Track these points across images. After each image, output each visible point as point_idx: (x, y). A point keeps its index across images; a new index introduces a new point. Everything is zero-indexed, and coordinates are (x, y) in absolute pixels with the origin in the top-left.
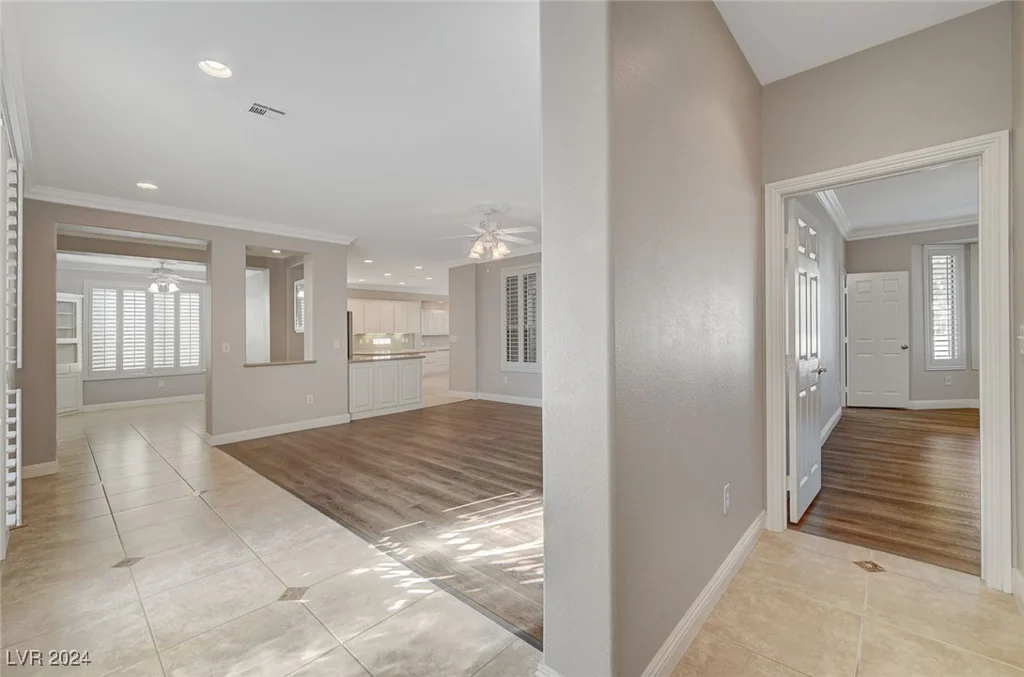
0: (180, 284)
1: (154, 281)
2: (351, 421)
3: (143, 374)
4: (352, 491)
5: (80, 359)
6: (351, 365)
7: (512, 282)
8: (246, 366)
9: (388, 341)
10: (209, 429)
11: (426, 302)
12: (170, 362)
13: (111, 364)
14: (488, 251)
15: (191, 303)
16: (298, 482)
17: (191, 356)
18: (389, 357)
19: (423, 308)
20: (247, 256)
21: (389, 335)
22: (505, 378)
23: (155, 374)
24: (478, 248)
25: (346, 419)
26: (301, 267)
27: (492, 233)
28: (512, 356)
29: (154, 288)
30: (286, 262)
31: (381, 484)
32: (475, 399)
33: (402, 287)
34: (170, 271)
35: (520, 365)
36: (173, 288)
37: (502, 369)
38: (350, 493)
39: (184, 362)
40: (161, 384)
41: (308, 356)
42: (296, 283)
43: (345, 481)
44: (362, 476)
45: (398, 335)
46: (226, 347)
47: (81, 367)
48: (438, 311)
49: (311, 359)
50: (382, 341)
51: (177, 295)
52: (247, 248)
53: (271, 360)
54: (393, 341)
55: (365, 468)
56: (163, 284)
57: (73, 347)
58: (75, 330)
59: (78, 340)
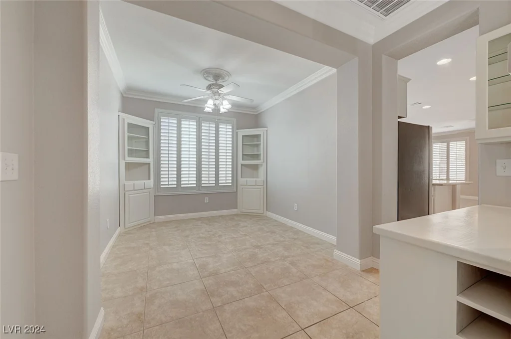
3: (194, 191)
5: (152, 177)
12: (213, 182)
13: (173, 182)
17: (226, 177)
23: (203, 191)
40: (207, 200)
47: (152, 184)
57: (147, 166)
58: (149, 151)
59: (150, 160)
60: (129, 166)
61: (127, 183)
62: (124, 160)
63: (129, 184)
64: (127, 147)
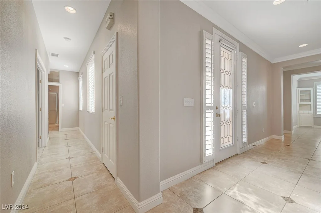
5: (312, 109)
57: (310, 105)
58: (310, 99)
59: (312, 103)
60: (301, 105)
61: (300, 111)
62: (299, 103)
63: (301, 112)
64: (300, 99)
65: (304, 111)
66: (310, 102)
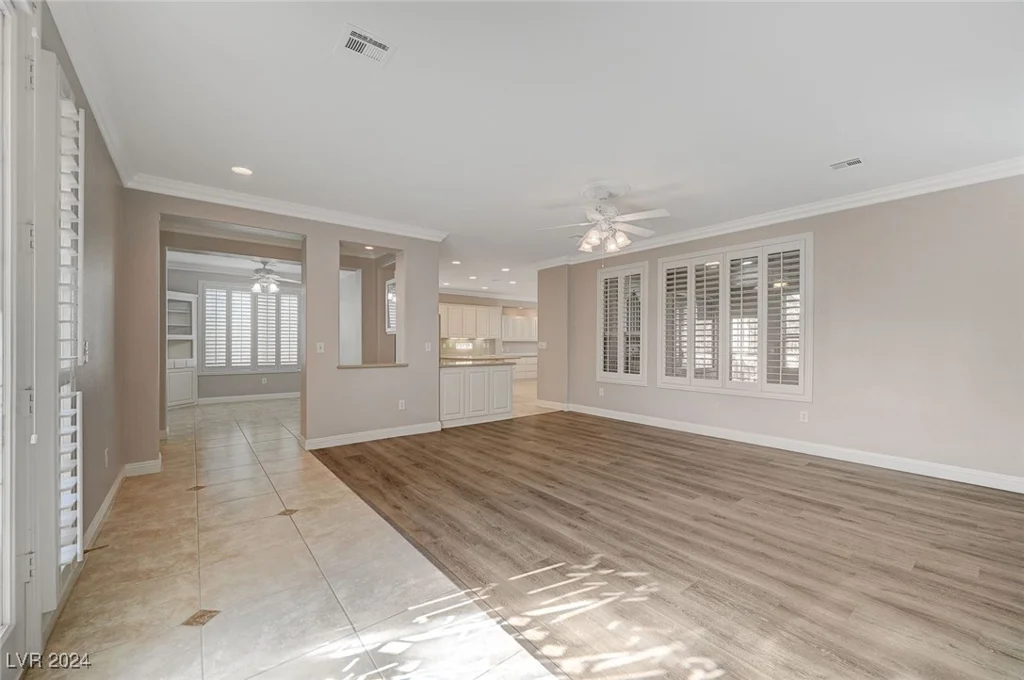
0: (281, 284)
1: (257, 280)
2: (442, 430)
3: (248, 371)
4: (459, 527)
5: (195, 354)
6: (443, 370)
7: (611, 284)
8: (339, 368)
9: (470, 346)
10: (304, 433)
11: (507, 307)
12: (272, 359)
13: (222, 360)
14: (603, 242)
15: (290, 304)
16: (397, 507)
17: (290, 355)
18: (471, 363)
19: (503, 313)
20: (341, 256)
21: (471, 340)
22: (601, 390)
23: (260, 371)
24: (594, 238)
25: (437, 427)
26: (393, 268)
27: (611, 222)
28: (610, 365)
29: (257, 288)
30: (379, 261)
31: (493, 519)
32: (566, 410)
33: (485, 292)
34: (270, 272)
35: (620, 376)
36: (274, 288)
37: (598, 380)
38: (456, 528)
39: (284, 359)
40: (264, 380)
41: (401, 359)
42: (388, 282)
43: (450, 510)
44: (467, 505)
45: (480, 340)
46: (320, 347)
47: (196, 362)
48: (518, 317)
49: (402, 362)
50: (463, 346)
51: (278, 296)
52: (342, 244)
53: (364, 362)
54: (474, 346)
55: (469, 494)
56: (265, 285)
57: (189, 343)
58: (191, 327)
59: (193, 337)
63: (170, 362)
65: (177, 360)
66: (191, 334)
